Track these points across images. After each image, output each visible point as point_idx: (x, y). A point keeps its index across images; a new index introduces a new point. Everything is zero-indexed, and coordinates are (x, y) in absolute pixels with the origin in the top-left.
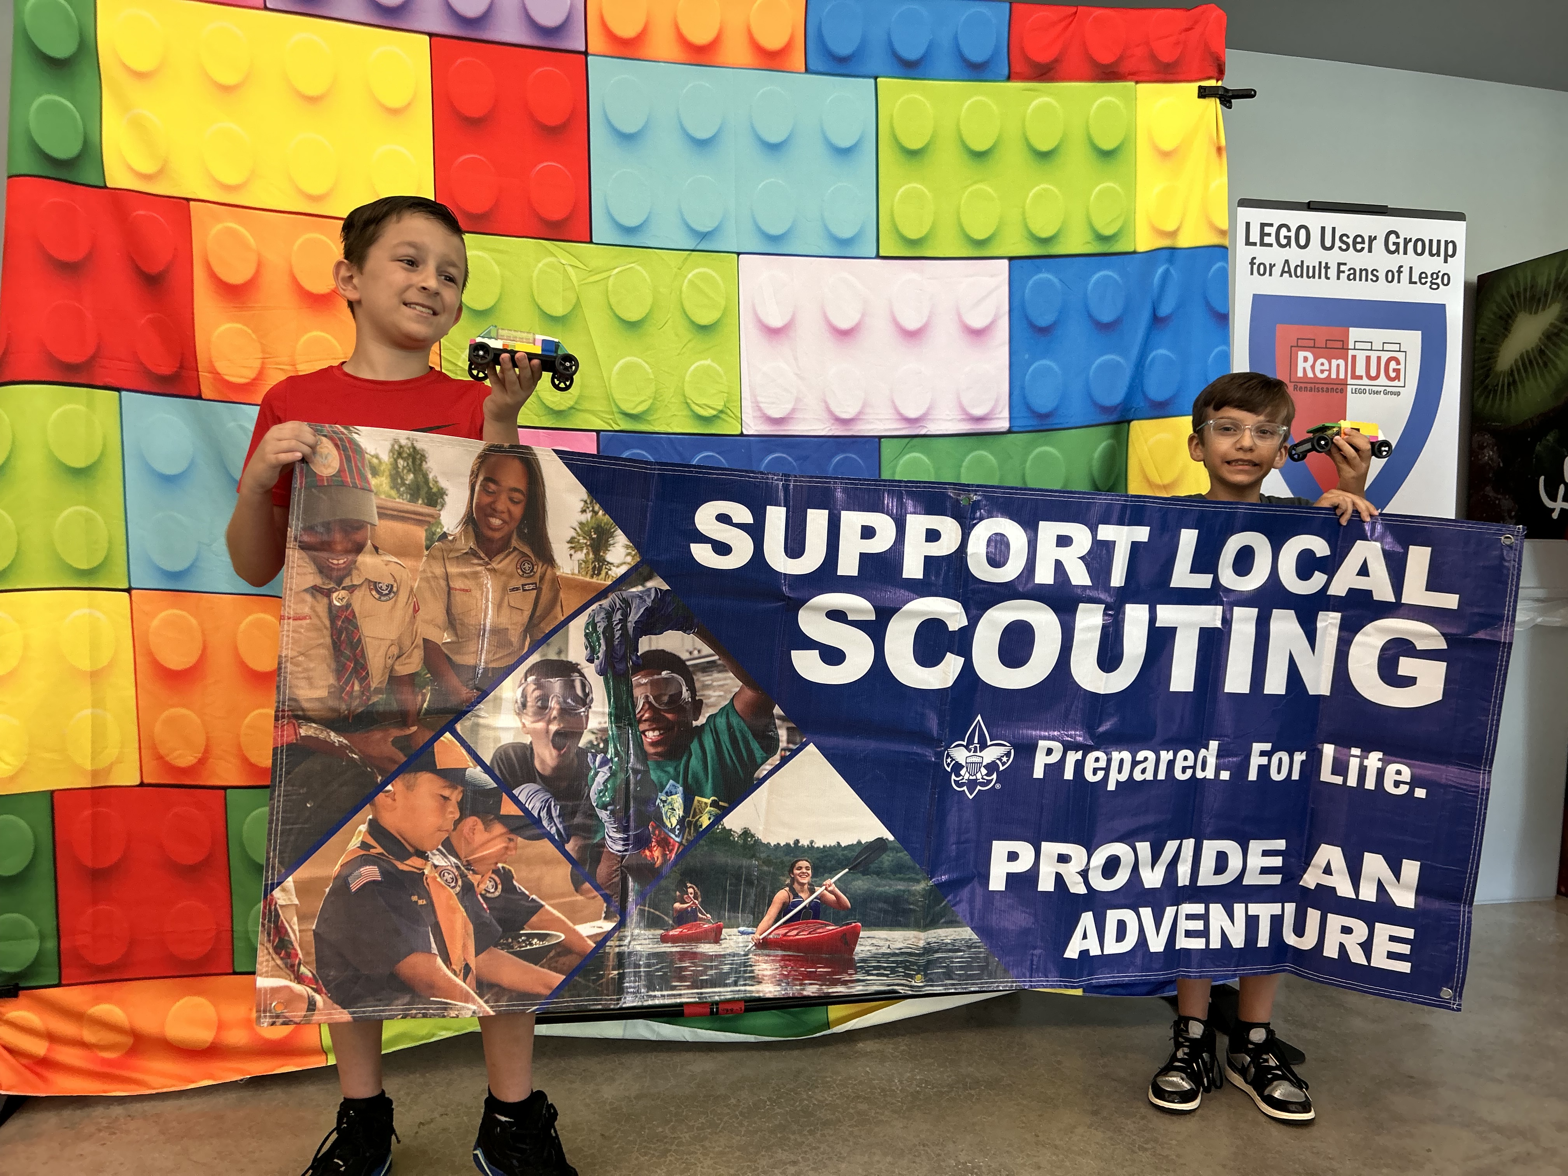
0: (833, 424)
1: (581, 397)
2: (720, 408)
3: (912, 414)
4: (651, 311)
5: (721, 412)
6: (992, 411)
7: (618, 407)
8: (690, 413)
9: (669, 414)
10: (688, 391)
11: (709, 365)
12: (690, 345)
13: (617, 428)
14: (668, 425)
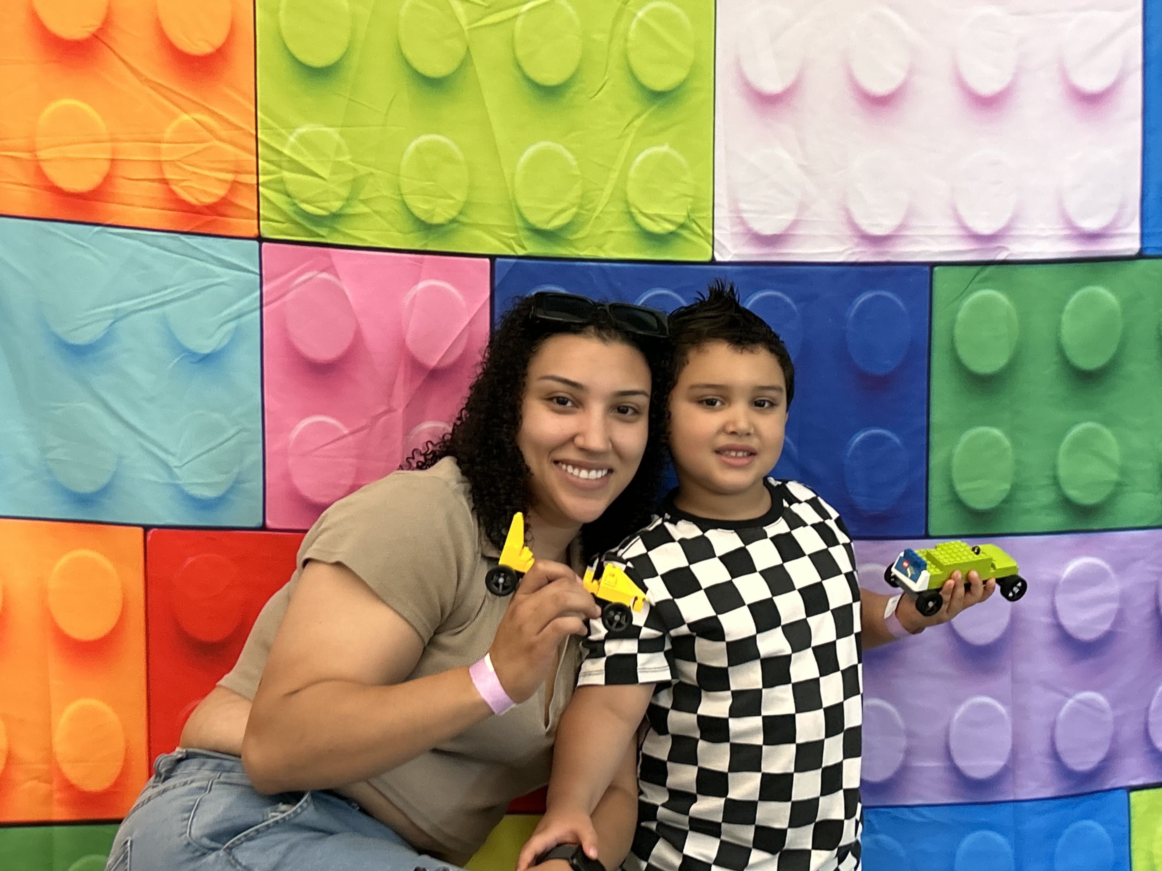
0: (857, 245)
1: (468, 204)
2: (681, 220)
3: (985, 228)
4: (578, 71)
5: (682, 226)
6: (1112, 225)
7: (524, 220)
8: (634, 229)
9: (602, 230)
10: (633, 195)
11: (666, 155)
12: (638, 123)
13: (521, 252)
14: (600, 247)
